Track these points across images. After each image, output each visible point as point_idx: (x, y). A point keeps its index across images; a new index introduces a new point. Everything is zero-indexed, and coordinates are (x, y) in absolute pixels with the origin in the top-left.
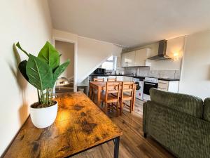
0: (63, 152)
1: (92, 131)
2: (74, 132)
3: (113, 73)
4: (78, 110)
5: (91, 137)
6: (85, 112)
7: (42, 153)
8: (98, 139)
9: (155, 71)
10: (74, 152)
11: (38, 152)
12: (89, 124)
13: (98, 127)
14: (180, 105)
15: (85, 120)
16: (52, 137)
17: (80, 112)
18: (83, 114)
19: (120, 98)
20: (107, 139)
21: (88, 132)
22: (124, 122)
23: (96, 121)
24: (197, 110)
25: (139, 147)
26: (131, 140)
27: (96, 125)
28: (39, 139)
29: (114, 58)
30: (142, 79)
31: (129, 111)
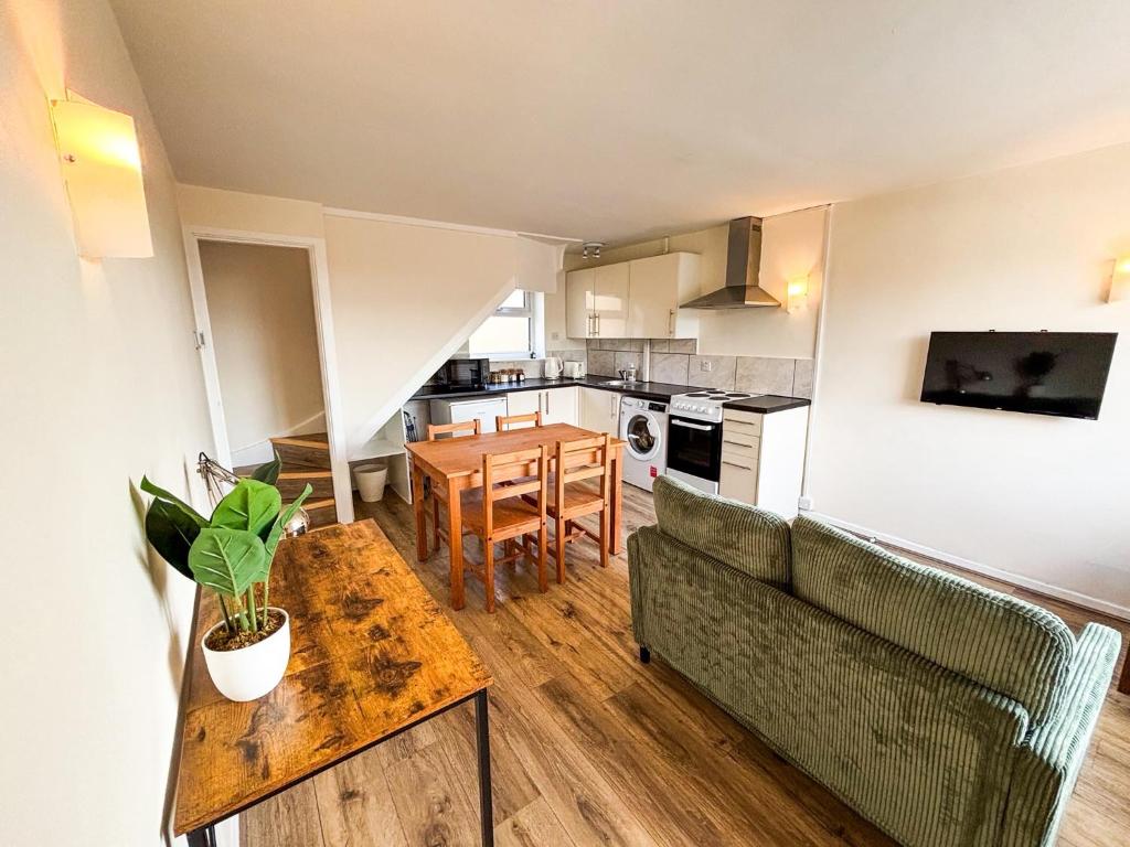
0: (328, 751)
1: (404, 685)
2: (350, 698)
3: (531, 373)
4: (359, 618)
5: (402, 704)
6: (385, 625)
7: (272, 762)
8: (419, 707)
9: (717, 360)
10: (355, 747)
11: (261, 761)
12: (397, 665)
13: (424, 670)
14: (728, 546)
15: (384, 653)
16: (289, 720)
17: (365, 626)
18: (379, 633)
19: (553, 512)
20: (448, 701)
21: (393, 691)
22: (571, 612)
23: (418, 651)
24: (773, 559)
25: (614, 699)
26: (587, 679)
27: (417, 665)
28: (253, 730)
29: (529, 298)
30: (659, 400)
31: (596, 555)
